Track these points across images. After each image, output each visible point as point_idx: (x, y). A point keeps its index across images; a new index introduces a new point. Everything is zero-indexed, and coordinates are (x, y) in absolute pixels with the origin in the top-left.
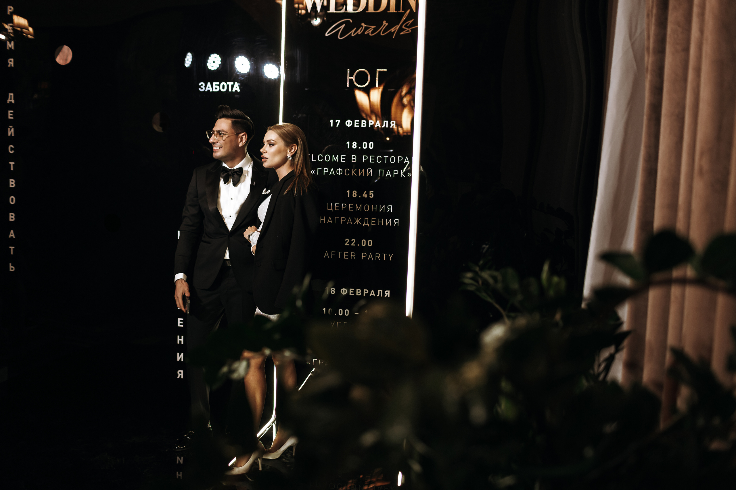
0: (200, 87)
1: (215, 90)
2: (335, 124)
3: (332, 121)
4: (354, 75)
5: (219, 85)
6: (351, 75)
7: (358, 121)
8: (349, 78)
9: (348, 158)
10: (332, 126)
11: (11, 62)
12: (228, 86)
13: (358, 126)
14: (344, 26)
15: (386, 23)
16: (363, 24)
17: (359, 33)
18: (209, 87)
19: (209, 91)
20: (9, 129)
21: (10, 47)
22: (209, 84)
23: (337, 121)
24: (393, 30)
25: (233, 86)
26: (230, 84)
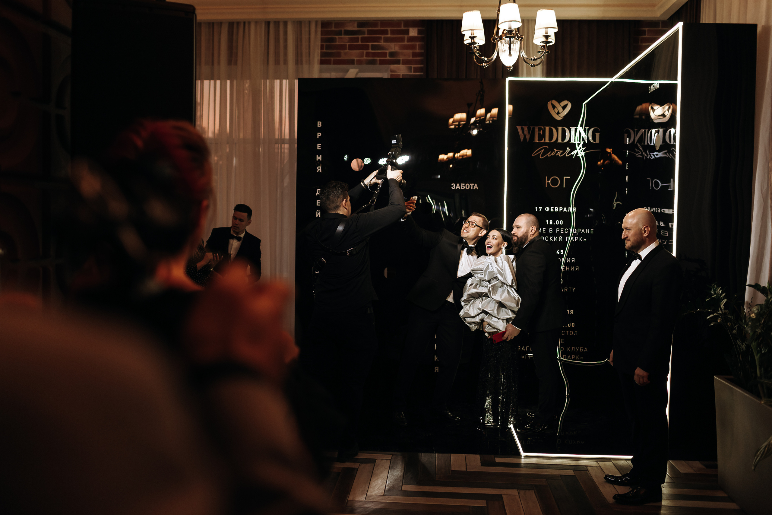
0: (452, 186)
1: (462, 188)
2: (539, 209)
3: (536, 208)
4: (550, 180)
5: (465, 185)
6: (548, 180)
7: (553, 208)
8: (547, 182)
9: (547, 230)
10: (537, 210)
11: (319, 169)
12: (470, 186)
13: (553, 211)
14: (543, 150)
15: (569, 149)
16: (555, 150)
17: (553, 155)
18: (458, 187)
19: (458, 189)
20: (317, 212)
21: (319, 159)
22: (458, 185)
23: (540, 208)
24: (573, 153)
25: (473, 186)
26: (472, 185)
